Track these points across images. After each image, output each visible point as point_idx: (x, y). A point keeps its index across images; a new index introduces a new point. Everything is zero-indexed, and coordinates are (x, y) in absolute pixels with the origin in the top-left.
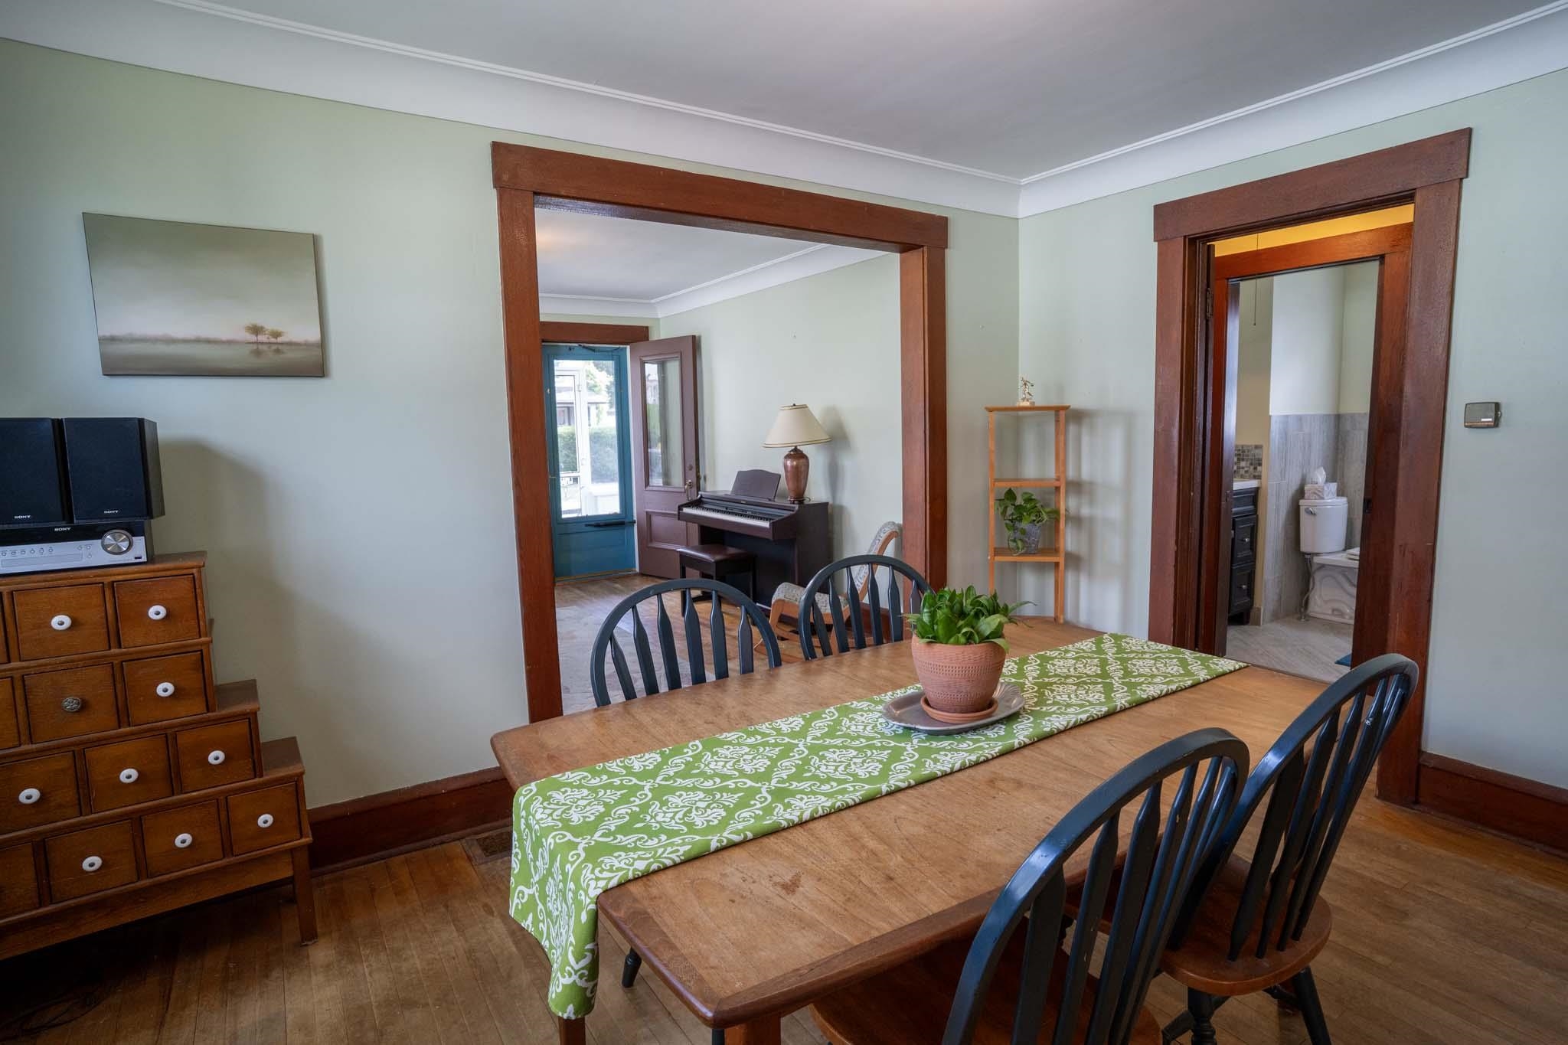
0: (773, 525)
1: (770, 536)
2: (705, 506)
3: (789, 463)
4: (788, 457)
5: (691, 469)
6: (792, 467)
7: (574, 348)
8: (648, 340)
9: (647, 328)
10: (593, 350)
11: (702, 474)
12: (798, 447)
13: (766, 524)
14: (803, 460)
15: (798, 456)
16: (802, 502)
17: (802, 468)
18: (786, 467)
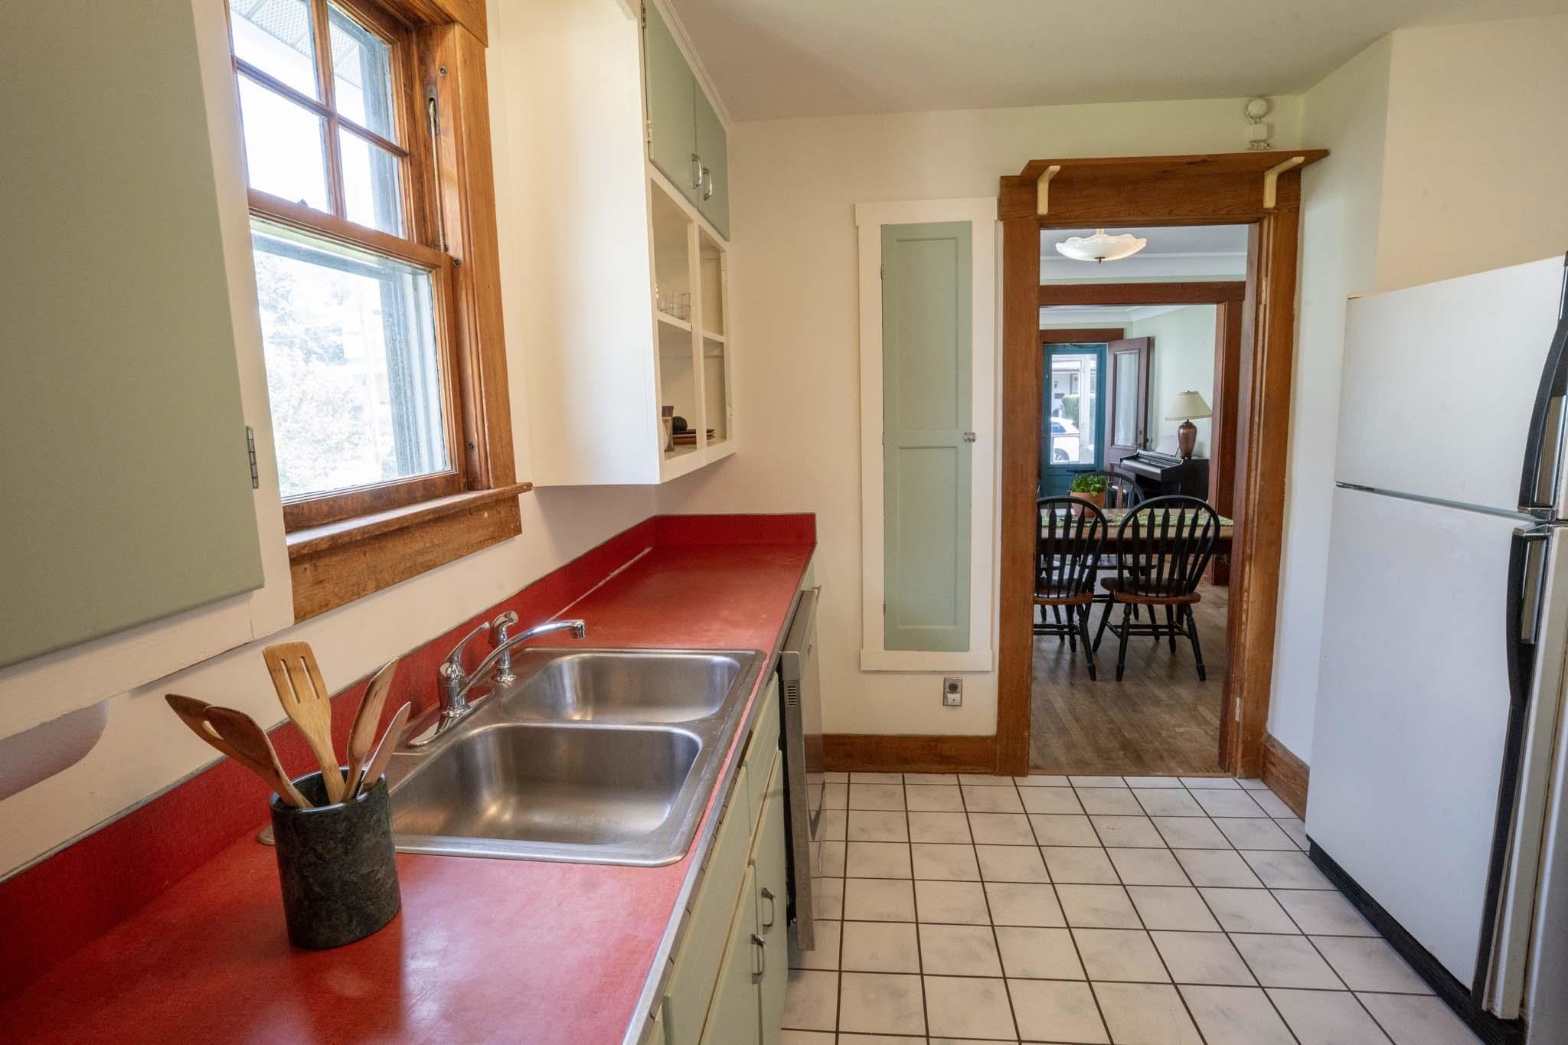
0: (1162, 471)
1: (1159, 479)
2: (1141, 460)
3: (1182, 431)
4: (1181, 427)
5: (1141, 433)
6: (1183, 433)
7: (1067, 346)
8: (1122, 339)
9: (1122, 330)
10: (1081, 347)
11: (1148, 437)
12: (1190, 421)
13: (1158, 471)
14: (1192, 430)
15: (1189, 426)
16: (1190, 458)
17: (1190, 435)
18: (1179, 434)
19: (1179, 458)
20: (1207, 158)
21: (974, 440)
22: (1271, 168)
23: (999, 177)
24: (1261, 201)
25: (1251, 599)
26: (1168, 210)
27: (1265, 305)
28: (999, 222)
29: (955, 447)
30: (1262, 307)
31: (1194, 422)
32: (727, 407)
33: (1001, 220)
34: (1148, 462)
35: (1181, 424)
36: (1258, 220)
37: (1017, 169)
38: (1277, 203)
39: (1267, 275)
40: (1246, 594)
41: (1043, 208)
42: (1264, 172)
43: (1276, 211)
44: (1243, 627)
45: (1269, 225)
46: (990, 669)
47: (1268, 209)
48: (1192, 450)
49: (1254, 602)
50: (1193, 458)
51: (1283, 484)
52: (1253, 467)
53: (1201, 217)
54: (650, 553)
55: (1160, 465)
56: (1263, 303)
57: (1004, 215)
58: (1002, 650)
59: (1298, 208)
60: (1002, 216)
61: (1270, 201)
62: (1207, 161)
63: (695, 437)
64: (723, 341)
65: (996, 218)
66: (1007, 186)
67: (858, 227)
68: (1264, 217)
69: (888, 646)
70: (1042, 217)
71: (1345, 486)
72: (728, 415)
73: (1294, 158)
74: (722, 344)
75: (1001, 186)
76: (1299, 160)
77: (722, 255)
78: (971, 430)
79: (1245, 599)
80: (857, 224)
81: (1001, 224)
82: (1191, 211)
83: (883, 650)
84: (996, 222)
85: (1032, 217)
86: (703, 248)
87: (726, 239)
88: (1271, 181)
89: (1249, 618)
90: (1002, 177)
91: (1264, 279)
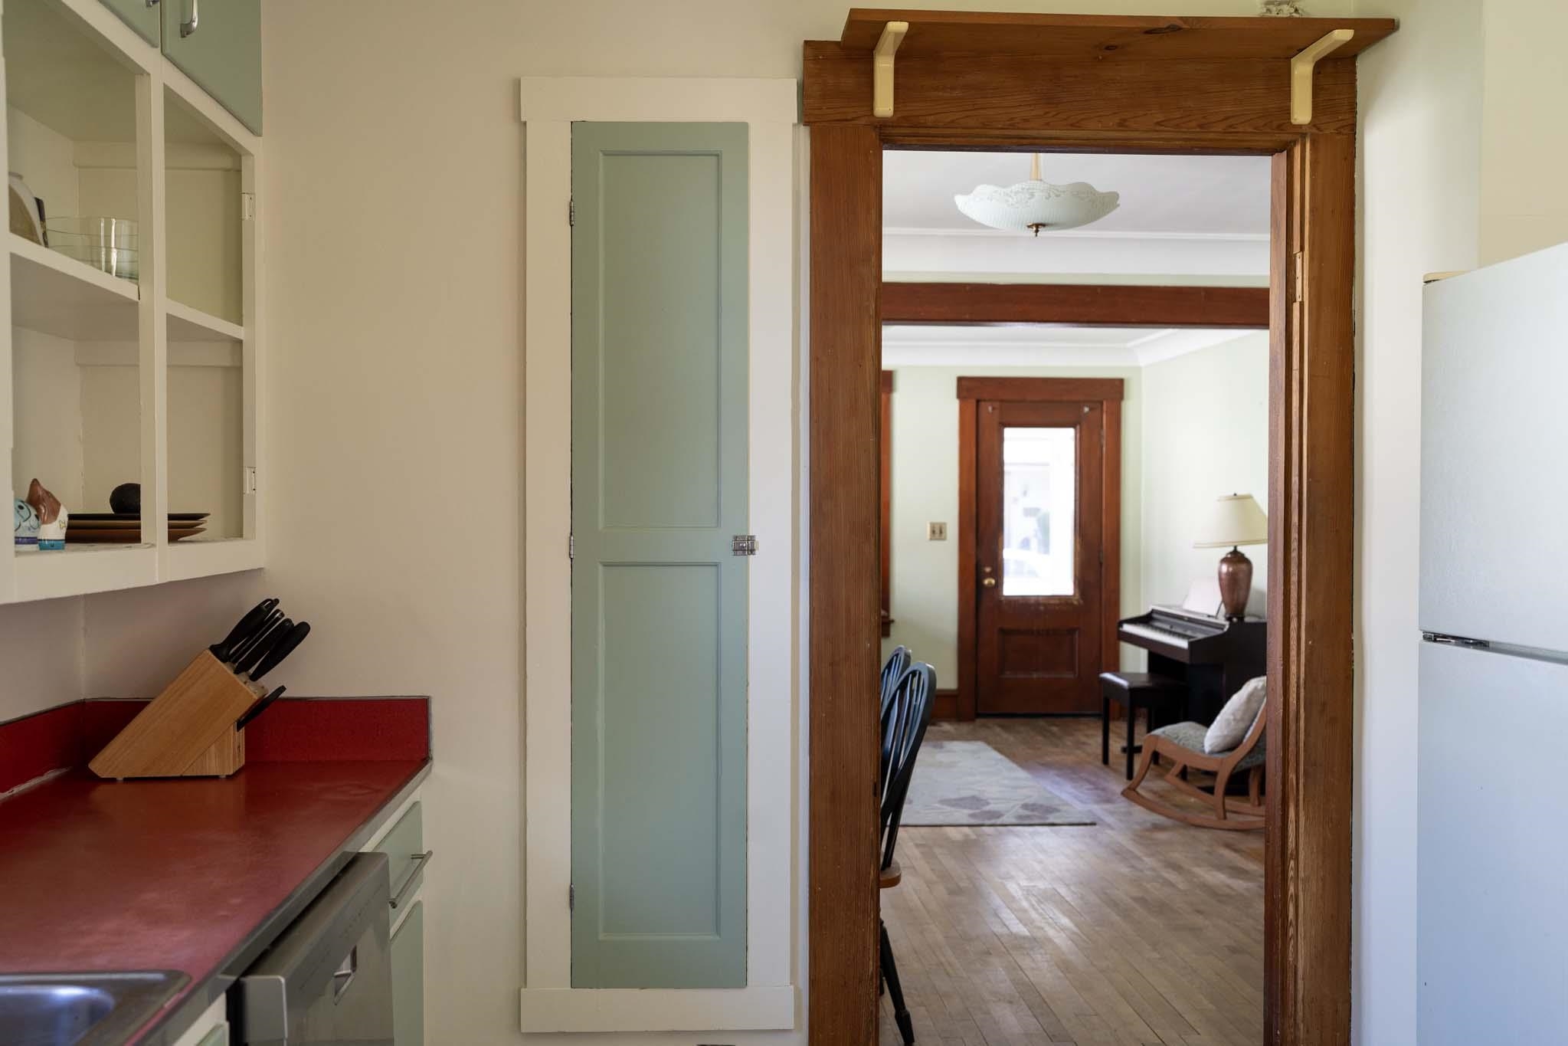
0: (1191, 644)
1: (1186, 659)
2: (1157, 624)
3: (1225, 568)
4: (1224, 560)
6: (1228, 573)
8: (1121, 398)
9: (1121, 381)
12: (1240, 549)
13: (1183, 644)
14: (1243, 566)
15: (1236, 559)
16: (1241, 619)
17: (1241, 576)
18: (1220, 573)
19: (1222, 620)
20: (1180, 23)
21: (752, 551)
22: (1301, 50)
23: (802, 43)
24: (1287, 111)
25: (1302, 874)
26: (1117, 121)
27: (1302, 304)
28: (802, 127)
29: (716, 565)
30: (1296, 307)
31: (1245, 550)
32: (247, 473)
33: (806, 124)
34: (1167, 627)
35: (1223, 556)
36: (1286, 148)
37: (834, 31)
38: (1313, 117)
39: (1302, 249)
40: (1292, 863)
41: (884, 104)
42: (1289, 58)
43: (1314, 131)
44: (1291, 931)
45: (1303, 154)
46: (791, 1025)
47: (1300, 126)
48: (1244, 605)
49: (1306, 880)
50: (1247, 619)
51: (1350, 645)
52: (1294, 612)
53: (1179, 136)
54: (57, 780)
55: (1189, 633)
56: (1299, 300)
57: (810, 114)
58: (814, 982)
59: (1353, 127)
60: (807, 116)
61: (1302, 112)
62: (1180, 29)
63: (139, 527)
64: (241, 336)
65: (796, 121)
66: (816, 60)
67: (525, 123)
68: (1295, 142)
69: (577, 980)
70: (882, 125)
71: (1434, 638)
72: (247, 490)
73: (1336, 32)
74: (240, 342)
75: (806, 58)
76: (1344, 35)
77: (245, 163)
78: (747, 530)
79: (1291, 873)
80: (523, 119)
81: (804, 133)
82: (1158, 123)
83: (570, 988)
84: (794, 125)
85: (863, 121)
86: (172, 139)
87: (255, 131)
88: (1302, 71)
89: (1301, 911)
90: (806, 42)
91: (1299, 255)
